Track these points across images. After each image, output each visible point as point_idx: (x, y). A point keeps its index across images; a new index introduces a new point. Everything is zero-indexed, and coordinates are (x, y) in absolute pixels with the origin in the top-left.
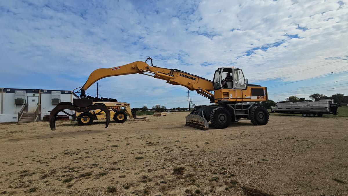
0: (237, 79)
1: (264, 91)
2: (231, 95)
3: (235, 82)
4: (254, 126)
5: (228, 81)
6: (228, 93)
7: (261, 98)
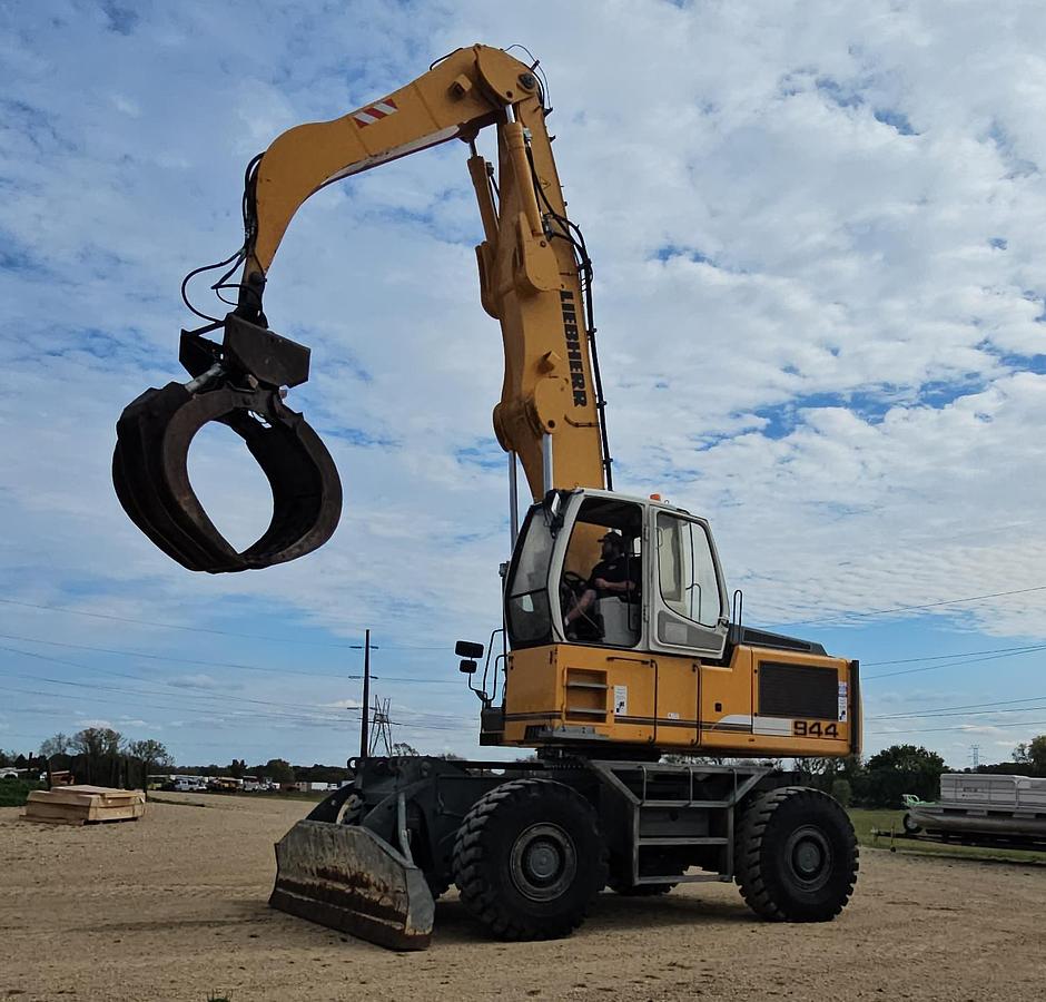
0: (669, 586)
1: (842, 685)
2: (620, 697)
3: (655, 606)
4: (756, 926)
5: (610, 592)
6: (600, 676)
7: (819, 733)
